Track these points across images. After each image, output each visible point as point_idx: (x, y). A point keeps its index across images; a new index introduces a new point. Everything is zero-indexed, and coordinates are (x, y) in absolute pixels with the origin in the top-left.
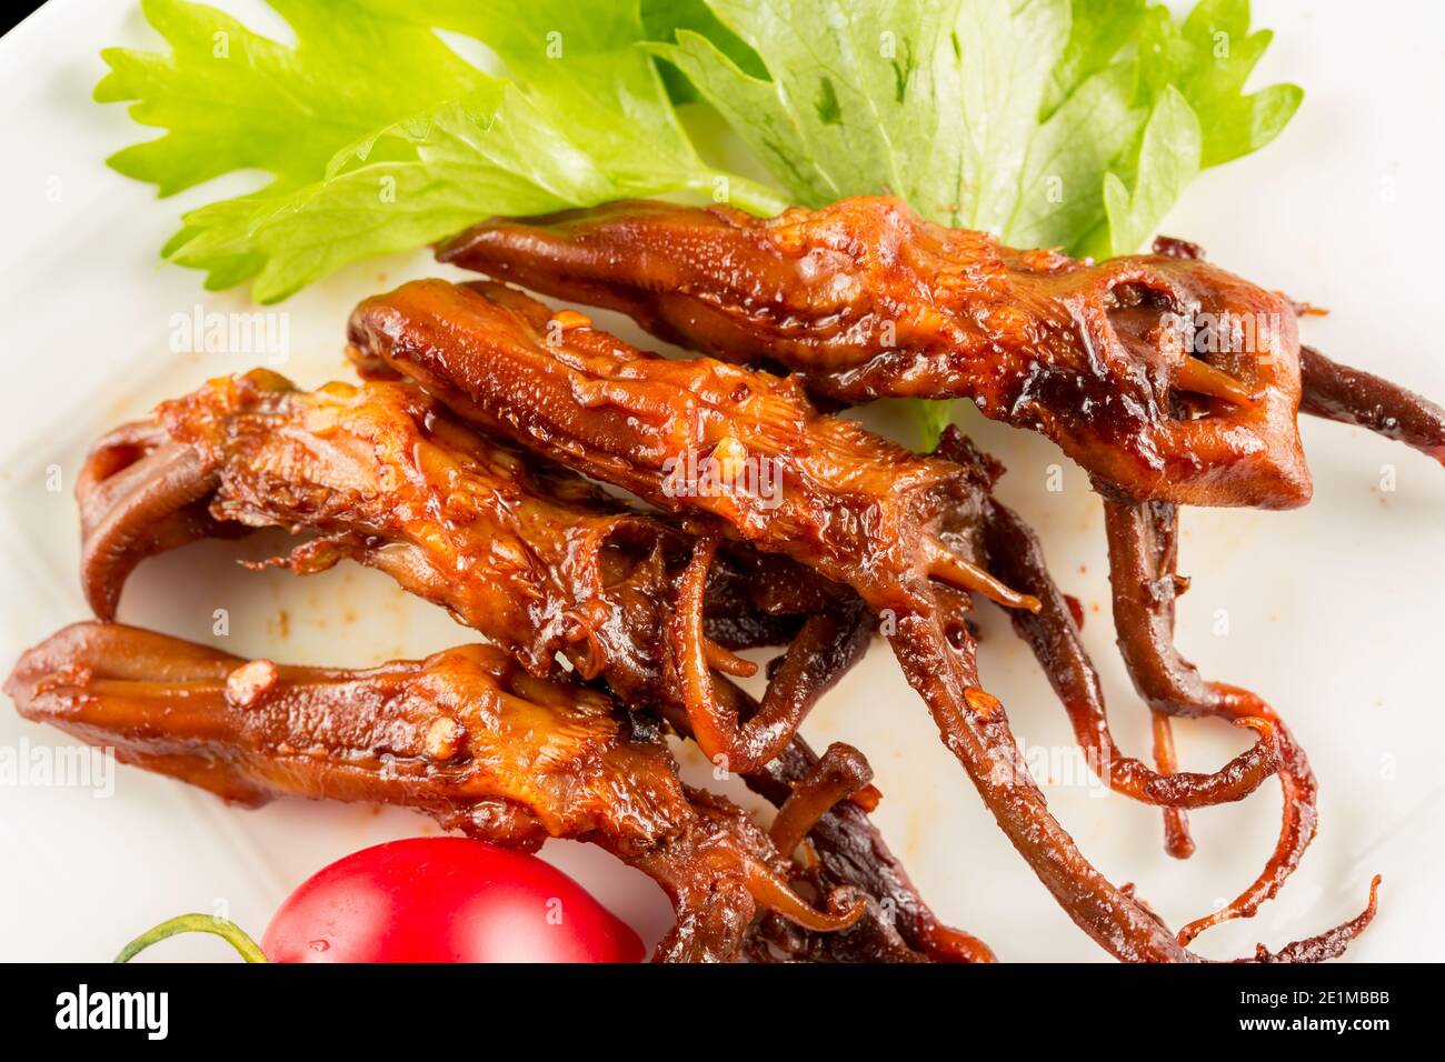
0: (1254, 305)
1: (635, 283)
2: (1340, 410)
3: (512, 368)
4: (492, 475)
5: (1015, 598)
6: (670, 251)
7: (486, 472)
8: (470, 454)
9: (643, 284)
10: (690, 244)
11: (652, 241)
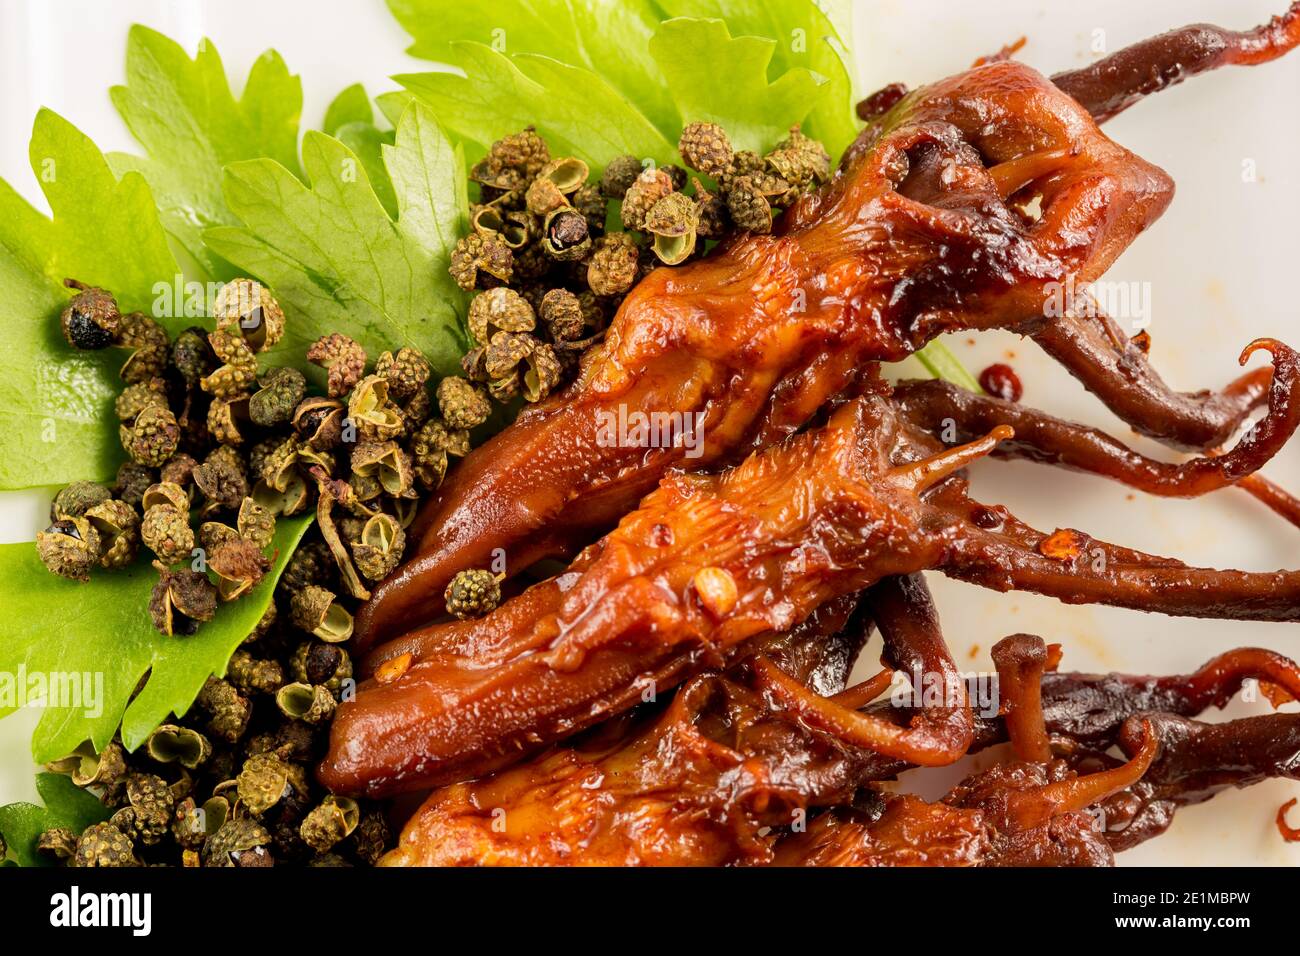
0: (993, 85)
1: (531, 530)
2: (1123, 99)
3: (489, 706)
4: (564, 781)
5: (990, 443)
6: (532, 479)
7: (558, 785)
8: (532, 788)
9: (537, 523)
10: (541, 459)
11: (511, 487)
